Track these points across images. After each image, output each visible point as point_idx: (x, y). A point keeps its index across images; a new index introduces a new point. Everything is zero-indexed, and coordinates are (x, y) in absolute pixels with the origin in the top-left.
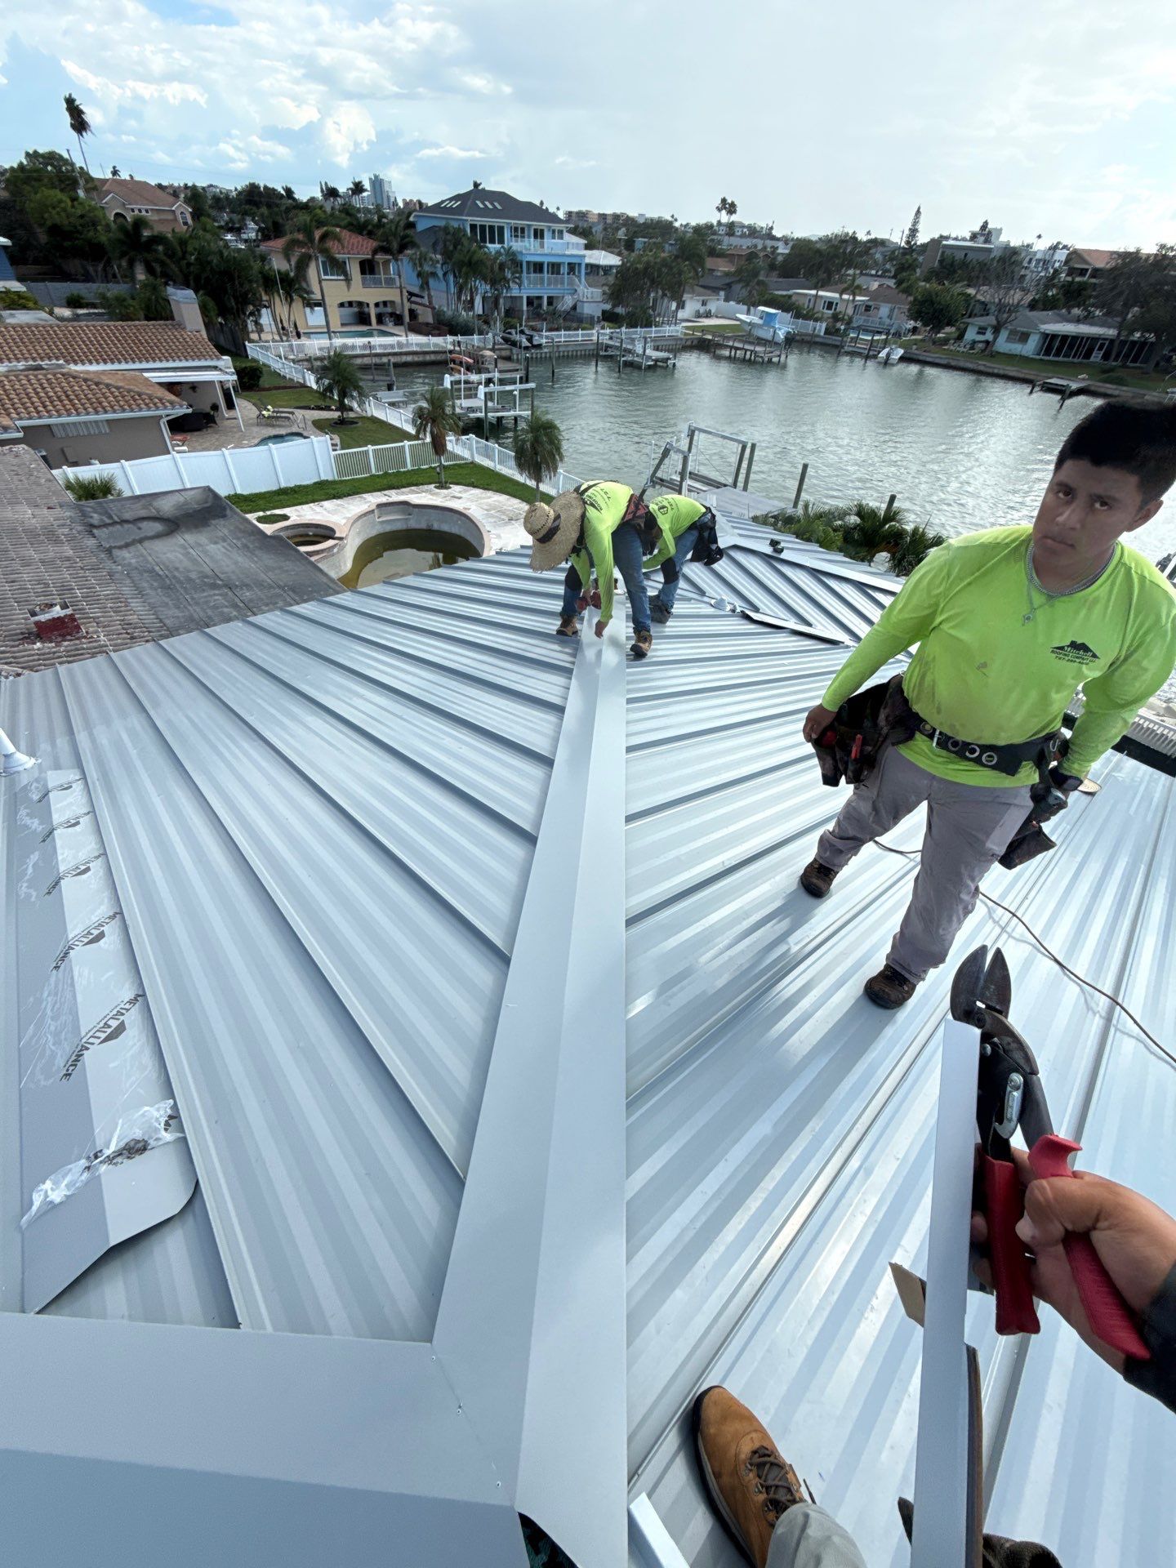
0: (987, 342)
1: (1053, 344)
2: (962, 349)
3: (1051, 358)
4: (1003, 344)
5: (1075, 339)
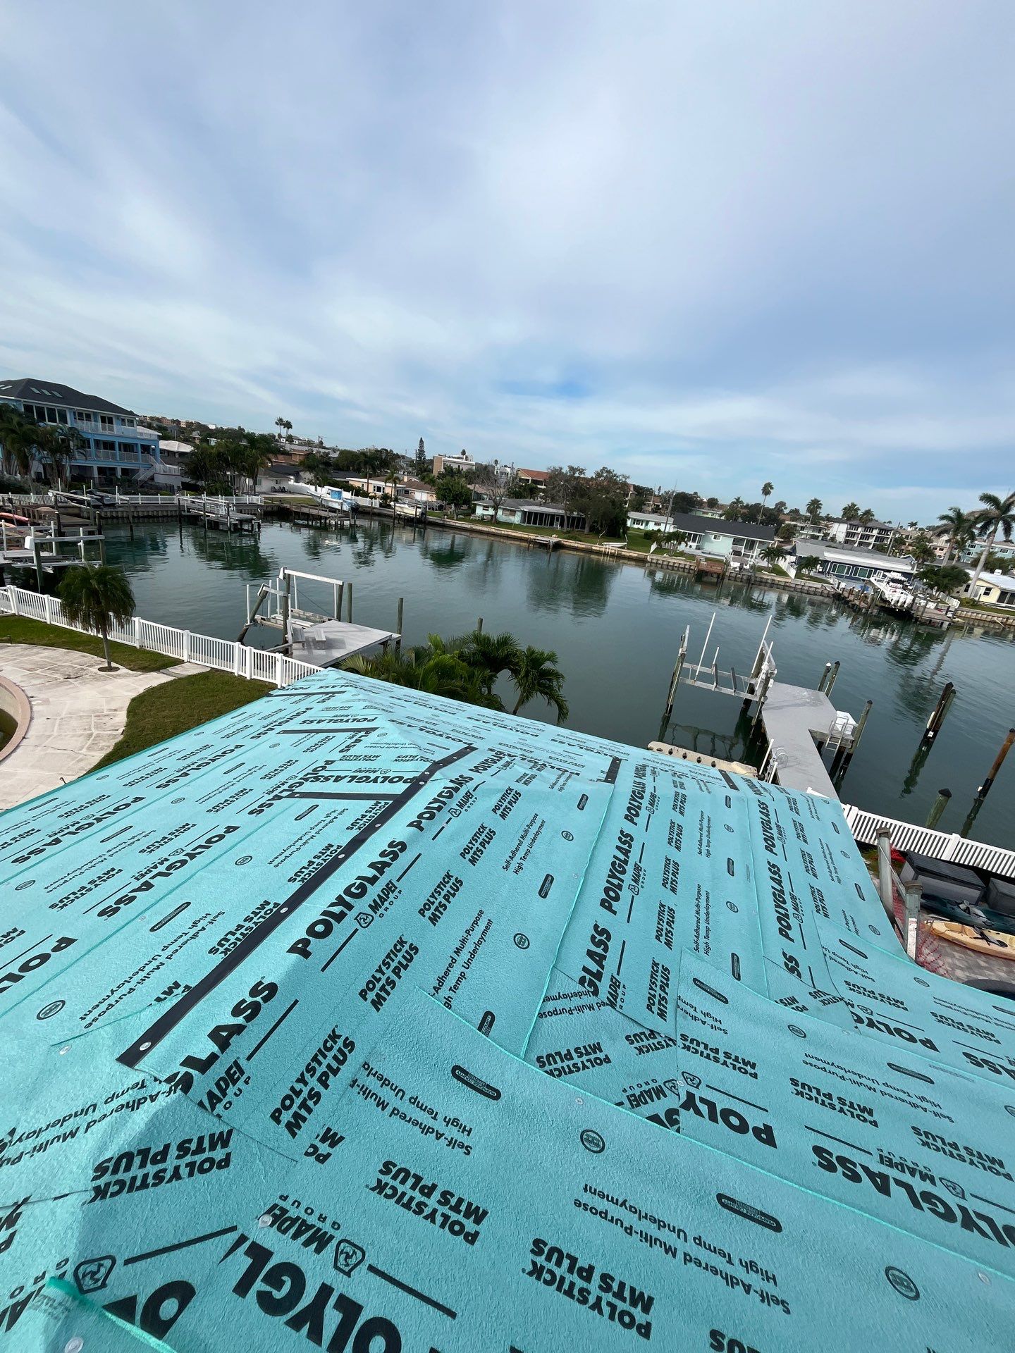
1: (529, 517)
3: (531, 525)
4: (501, 517)
5: (543, 515)
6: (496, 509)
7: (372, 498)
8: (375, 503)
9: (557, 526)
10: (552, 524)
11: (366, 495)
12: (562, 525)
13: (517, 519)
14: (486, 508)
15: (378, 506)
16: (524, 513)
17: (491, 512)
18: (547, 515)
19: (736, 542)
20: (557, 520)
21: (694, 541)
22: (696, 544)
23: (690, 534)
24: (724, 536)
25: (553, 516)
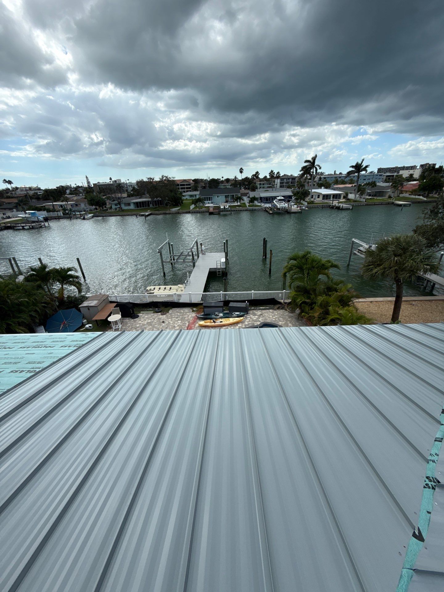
0: (119, 207)
1: (137, 204)
2: (113, 211)
3: (139, 208)
4: (124, 207)
5: (143, 202)
6: (119, 204)
7: (57, 211)
8: (61, 214)
9: (151, 206)
10: (149, 206)
11: (54, 211)
12: (153, 205)
13: (132, 207)
14: (116, 205)
15: (62, 215)
16: (134, 203)
17: (119, 206)
18: (145, 202)
19: (226, 197)
20: (151, 204)
21: (209, 200)
22: (210, 201)
23: (207, 198)
24: (221, 195)
25: (148, 202)
